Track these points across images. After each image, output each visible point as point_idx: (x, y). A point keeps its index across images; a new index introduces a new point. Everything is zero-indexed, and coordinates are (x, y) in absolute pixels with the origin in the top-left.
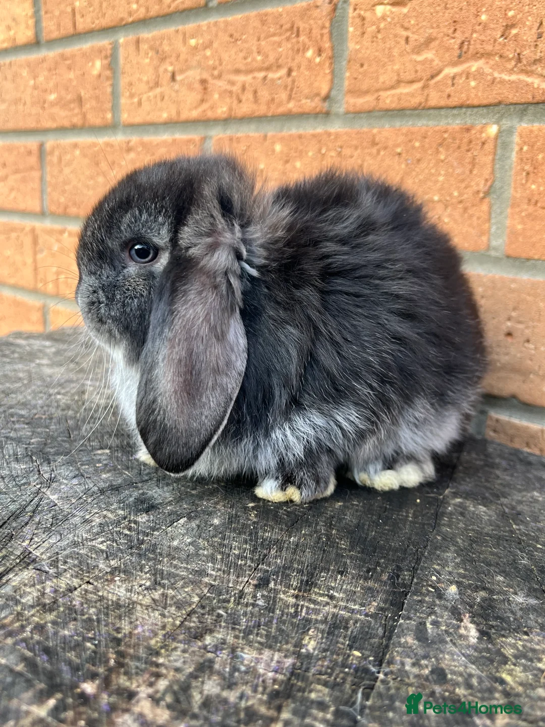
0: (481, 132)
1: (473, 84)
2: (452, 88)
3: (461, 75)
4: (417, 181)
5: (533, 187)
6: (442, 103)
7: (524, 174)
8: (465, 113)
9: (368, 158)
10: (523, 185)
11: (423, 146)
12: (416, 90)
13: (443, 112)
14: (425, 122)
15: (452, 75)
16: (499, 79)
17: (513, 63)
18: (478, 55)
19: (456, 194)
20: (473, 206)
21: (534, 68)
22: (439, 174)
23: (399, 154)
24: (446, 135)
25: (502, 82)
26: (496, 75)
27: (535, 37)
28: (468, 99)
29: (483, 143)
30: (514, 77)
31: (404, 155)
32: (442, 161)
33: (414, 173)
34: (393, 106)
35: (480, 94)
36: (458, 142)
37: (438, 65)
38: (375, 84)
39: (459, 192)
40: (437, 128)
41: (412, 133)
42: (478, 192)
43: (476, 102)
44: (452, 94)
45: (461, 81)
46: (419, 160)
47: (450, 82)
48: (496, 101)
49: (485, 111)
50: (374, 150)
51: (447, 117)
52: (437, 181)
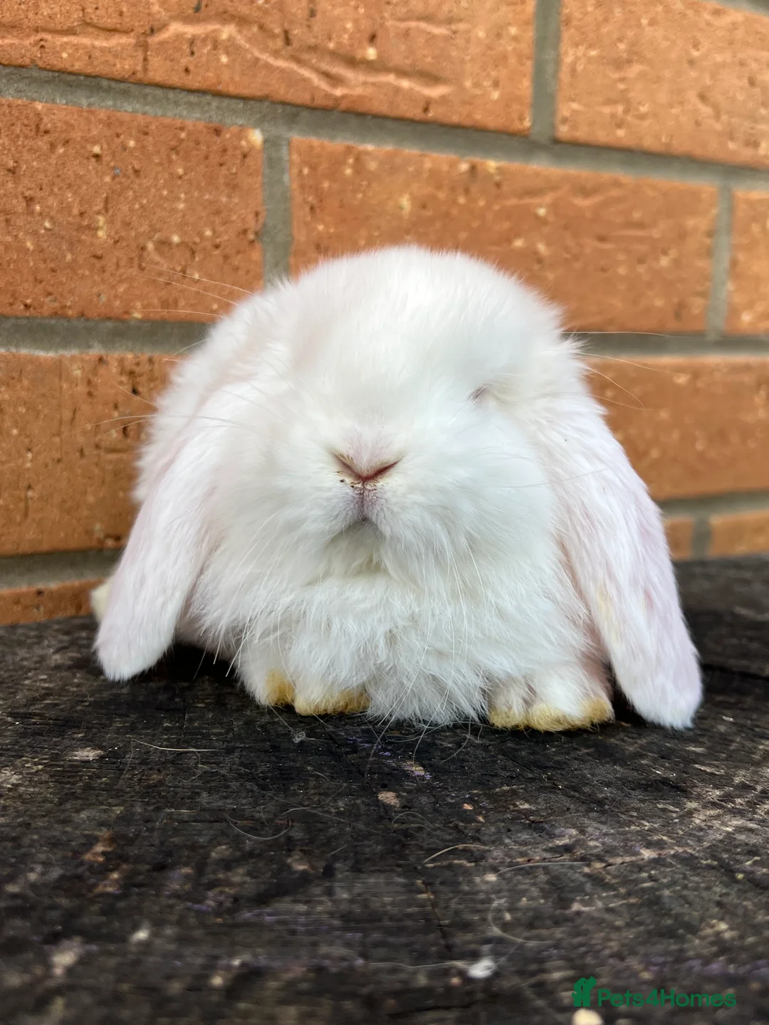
0: (240, 139)
1: (224, 59)
2: (191, 59)
3: (204, 40)
4: (137, 206)
5: (321, 227)
6: (175, 80)
7: (307, 209)
8: (209, 104)
9: (26, 156)
10: (306, 224)
11: (144, 147)
12: (124, 47)
13: (171, 95)
14: (138, 106)
15: (189, 36)
16: (261, 63)
17: (280, 43)
18: (225, 16)
19: (208, 233)
20: (238, 252)
21: (305, 56)
22: (179, 199)
23: (97, 156)
24: (183, 135)
25: (267, 66)
26: (257, 54)
27: (307, 12)
28: (219, 83)
29: (245, 156)
30: (281, 63)
31: (106, 159)
32: (180, 177)
33: (131, 193)
34: (77, 66)
35: (237, 78)
36: (203, 148)
37: (159, 12)
38: (31, 15)
39: (214, 231)
40: (167, 121)
41: (122, 123)
42: (245, 232)
43: (232, 90)
44: (191, 68)
45: (205, 51)
46: (136, 172)
47: (185, 47)
48: (259, 93)
49: (241, 105)
50: (42, 143)
51: (176, 103)
52: (174, 210)
